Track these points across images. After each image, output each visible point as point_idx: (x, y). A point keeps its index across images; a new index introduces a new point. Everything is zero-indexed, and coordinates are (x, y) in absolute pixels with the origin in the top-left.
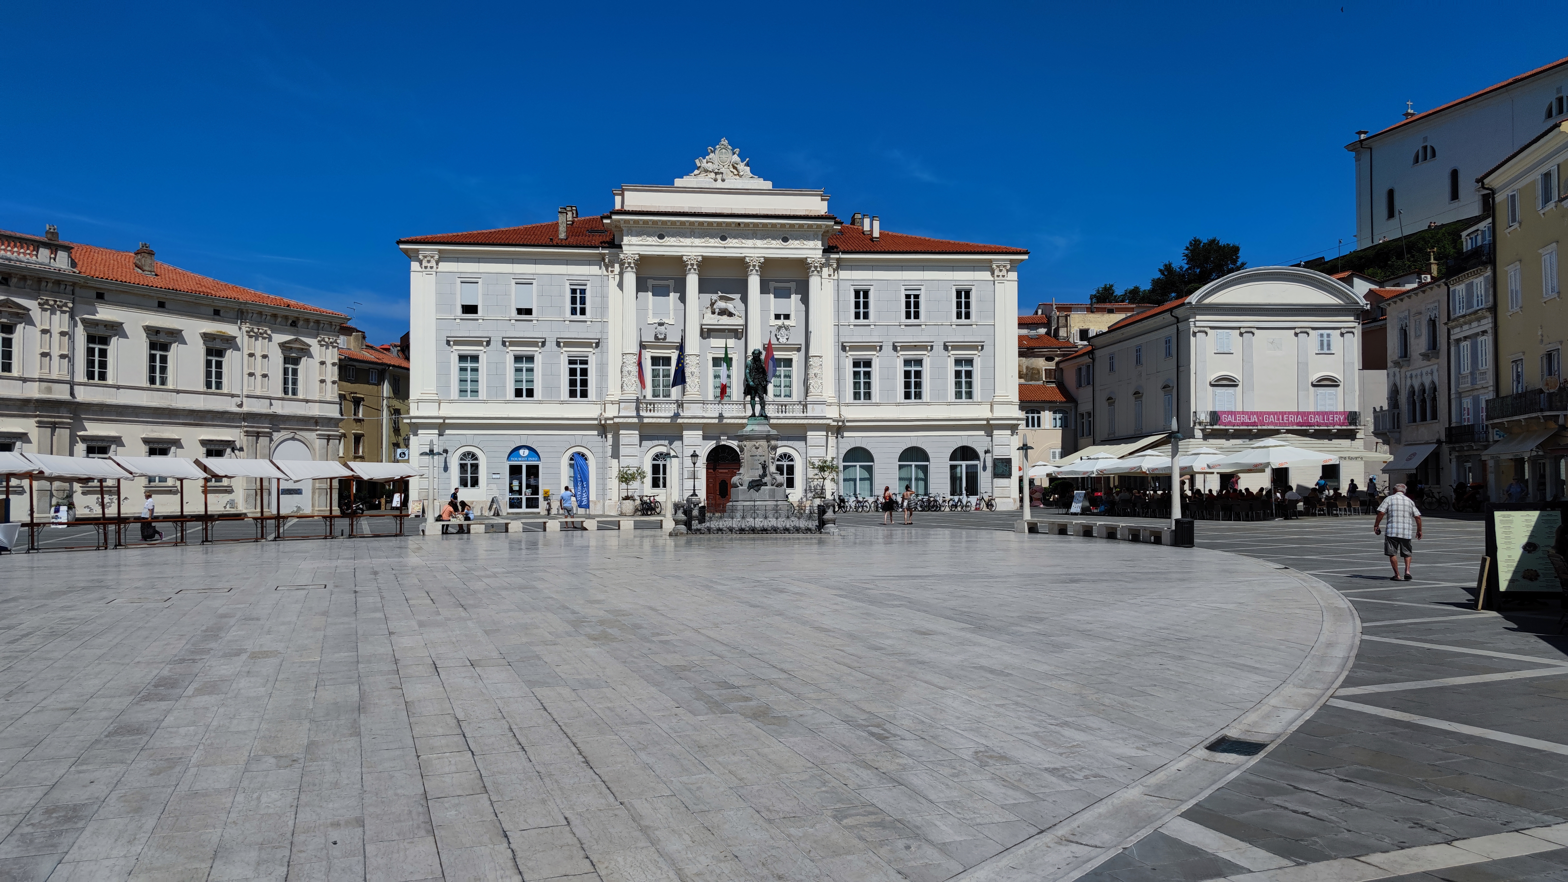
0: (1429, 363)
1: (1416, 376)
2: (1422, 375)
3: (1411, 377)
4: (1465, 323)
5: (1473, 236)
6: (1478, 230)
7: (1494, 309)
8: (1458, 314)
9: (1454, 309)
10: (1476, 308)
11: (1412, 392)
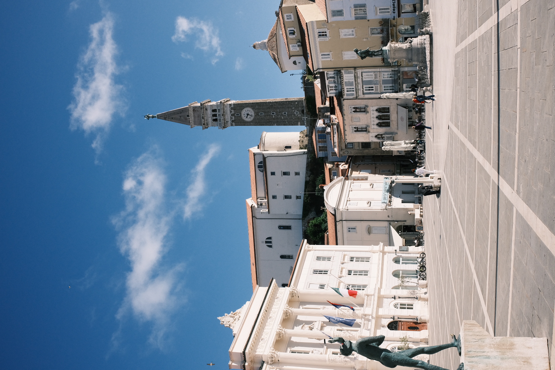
0: (369, 112)
1: (373, 121)
2: (373, 117)
3: (374, 124)
4: (358, 87)
5: (329, 88)
6: (328, 85)
7: (355, 68)
8: (354, 92)
9: (353, 94)
10: (353, 80)
11: (379, 125)
